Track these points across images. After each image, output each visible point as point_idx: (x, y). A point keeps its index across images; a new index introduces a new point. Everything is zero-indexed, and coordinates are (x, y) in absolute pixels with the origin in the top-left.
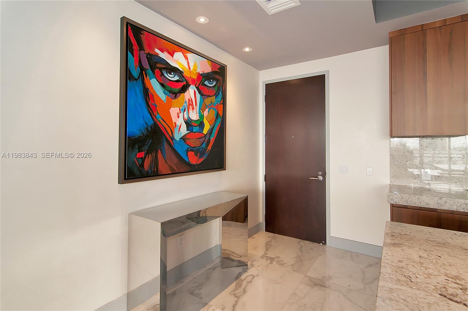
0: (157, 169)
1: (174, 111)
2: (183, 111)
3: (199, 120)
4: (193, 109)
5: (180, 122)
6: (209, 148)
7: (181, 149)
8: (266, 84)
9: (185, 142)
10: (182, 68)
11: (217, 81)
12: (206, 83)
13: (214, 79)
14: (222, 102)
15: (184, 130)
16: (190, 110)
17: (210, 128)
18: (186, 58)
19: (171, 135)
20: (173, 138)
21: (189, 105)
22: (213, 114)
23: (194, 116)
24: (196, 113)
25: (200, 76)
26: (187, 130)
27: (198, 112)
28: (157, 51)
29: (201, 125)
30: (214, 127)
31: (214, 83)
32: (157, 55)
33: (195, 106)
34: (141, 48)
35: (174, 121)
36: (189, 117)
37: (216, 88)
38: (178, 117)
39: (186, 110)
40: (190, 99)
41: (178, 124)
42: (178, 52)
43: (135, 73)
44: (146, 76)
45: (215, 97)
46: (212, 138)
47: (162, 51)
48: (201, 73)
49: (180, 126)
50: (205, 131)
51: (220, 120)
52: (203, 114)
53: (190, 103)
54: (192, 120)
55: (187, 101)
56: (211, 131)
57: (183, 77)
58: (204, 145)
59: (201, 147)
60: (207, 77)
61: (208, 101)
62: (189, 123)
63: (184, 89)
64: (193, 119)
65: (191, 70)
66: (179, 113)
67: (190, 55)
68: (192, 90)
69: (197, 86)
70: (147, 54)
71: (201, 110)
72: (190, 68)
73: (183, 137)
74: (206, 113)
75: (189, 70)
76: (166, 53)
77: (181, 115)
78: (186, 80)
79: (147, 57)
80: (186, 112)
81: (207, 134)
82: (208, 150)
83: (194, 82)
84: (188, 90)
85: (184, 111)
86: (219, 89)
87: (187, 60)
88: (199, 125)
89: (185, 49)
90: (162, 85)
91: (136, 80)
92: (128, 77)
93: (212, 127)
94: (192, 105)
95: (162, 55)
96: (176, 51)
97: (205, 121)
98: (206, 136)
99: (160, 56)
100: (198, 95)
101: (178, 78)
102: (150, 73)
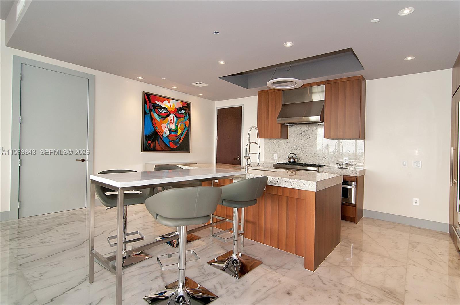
0: (156, 148)
1: (163, 125)
2: (167, 125)
3: (175, 129)
4: (172, 124)
5: (166, 130)
6: (181, 141)
7: (167, 141)
8: (218, 109)
9: (168, 138)
10: (167, 107)
11: (185, 110)
12: (179, 112)
13: (183, 110)
14: (188, 120)
15: (168, 133)
18: (169, 102)
19: (162, 135)
20: (163, 136)
21: (170, 122)
22: (183, 125)
23: (173, 127)
25: (176, 109)
26: (169, 133)
27: (175, 125)
28: (156, 102)
29: (177, 131)
31: (184, 112)
32: (156, 104)
33: (174, 122)
34: (150, 102)
35: (163, 129)
36: (170, 128)
37: (185, 114)
38: (165, 128)
41: (165, 130)
42: (166, 100)
43: (148, 112)
44: (152, 112)
45: (184, 118)
46: (182, 137)
47: (158, 101)
48: (176, 108)
49: (166, 131)
50: (178, 134)
51: (187, 128)
52: (177, 126)
53: (171, 122)
54: (172, 129)
55: (170, 121)
56: (181, 134)
57: (168, 111)
58: (178, 140)
59: (176, 141)
60: (180, 109)
61: (180, 120)
62: (170, 130)
63: (168, 116)
67: (171, 101)
68: (172, 116)
69: (174, 114)
70: (152, 104)
72: (171, 107)
73: (167, 136)
74: (179, 126)
76: (160, 102)
77: (166, 127)
78: (169, 112)
79: (152, 105)
80: (169, 125)
83: (173, 112)
86: (186, 114)
88: (175, 131)
89: (168, 99)
90: (158, 115)
91: (148, 114)
92: (145, 113)
93: (182, 132)
94: (172, 122)
95: (158, 103)
96: (164, 100)
97: (179, 129)
98: (179, 136)
99: (157, 103)
100: (175, 118)
101: (165, 112)
102: (153, 110)
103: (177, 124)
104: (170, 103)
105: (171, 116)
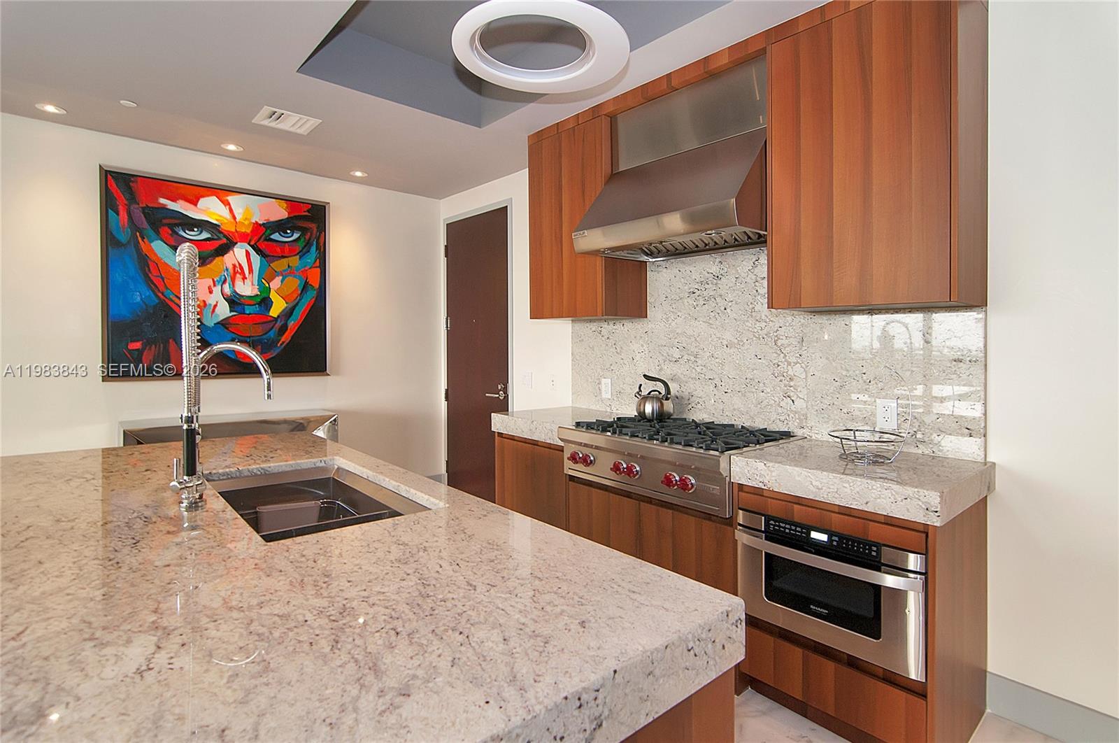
2: (220, 283)
3: (257, 295)
4: (244, 278)
5: (215, 299)
6: (286, 338)
8: (447, 224)
9: (227, 329)
10: (217, 220)
11: (303, 230)
12: (276, 236)
13: (293, 229)
14: (317, 264)
15: (224, 312)
16: (236, 279)
17: (286, 307)
18: (227, 203)
21: (235, 273)
22: (295, 283)
23: (247, 289)
24: (250, 283)
25: (257, 226)
26: (231, 311)
27: (256, 282)
28: (162, 201)
29: (266, 302)
30: (297, 304)
31: (296, 236)
32: (164, 208)
33: (249, 273)
34: (133, 201)
35: (201, 298)
36: (235, 292)
37: (301, 244)
38: (211, 292)
39: (228, 281)
40: (237, 265)
41: (211, 302)
42: (208, 196)
43: (123, 237)
44: (143, 238)
45: (298, 257)
46: (291, 323)
47: (174, 200)
48: (261, 222)
49: (215, 306)
50: (274, 312)
51: (313, 293)
52: (267, 285)
53: (237, 271)
54: (243, 296)
55: (230, 267)
56: (288, 313)
57: (221, 232)
58: (272, 334)
59: (264, 337)
60: (280, 226)
61: (280, 265)
62: (234, 301)
63: (223, 250)
64: (243, 294)
65: (238, 220)
66: (212, 285)
67: (232, 199)
68: (239, 253)
69: (252, 243)
70: (144, 208)
71: (263, 280)
72: (234, 218)
73: (222, 321)
74: (276, 283)
75: (232, 220)
76: (181, 202)
77: (217, 290)
78: (225, 236)
79: (144, 212)
80: (227, 284)
81: (278, 316)
82: (283, 342)
83: (244, 238)
84: (231, 252)
85: (225, 281)
86: (308, 244)
87: (227, 207)
88: (260, 304)
89: (221, 192)
91: (123, 245)
92: (109, 241)
93: (291, 305)
94: (243, 272)
95: (172, 206)
96: (203, 196)
97: (273, 296)
98: (276, 319)
99: (168, 207)
100: (256, 259)
101: (209, 236)
102: (151, 233)
103: (267, 276)
104: (229, 204)
105: (235, 249)
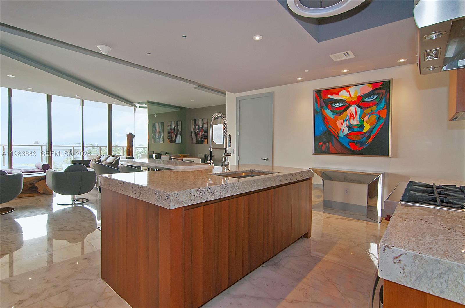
0: (329, 150)
1: (339, 123)
2: (345, 121)
3: (359, 124)
4: (354, 118)
5: (344, 127)
6: (370, 141)
7: (345, 142)
9: (347, 138)
10: (345, 98)
11: (379, 94)
12: (367, 99)
13: (374, 95)
14: (385, 107)
15: (346, 131)
16: (351, 119)
17: (370, 128)
18: (348, 91)
19: (337, 134)
20: (338, 136)
21: (351, 117)
22: (375, 117)
23: (354, 122)
24: (356, 120)
26: (349, 131)
27: (358, 119)
28: (329, 96)
29: (362, 126)
30: (375, 126)
31: (375, 97)
32: (329, 98)
33: (356, 116)
34: (321, 98)
35: (339, 127)
36: (350, 124)
37: (378, 100)
38: (342, 125)
39: (348, 120)
40: (351, 113)
41: (342, 128)
42: (342, 90)
43: (318, 110)
44: (323, 109)
45: (376, 106)
46: (372, 134)
47: (331, 95)
48: (361, 95)
49: (344, 129)
50: (365, 130)
51: (382, 121)
52: (363, 120)
53: (352, 116)
54: (353, 125)
55: (349, 115)
56: (371, 131)
57: (346, 103)
58: (364, 139)
59: (361, 140)
60: (368, 95)
61: (368, 111)
62: (350, 127)
63: (347, 108)
64: (353, 124)
66: (343, 122)
67: (350, 89)
68: (352, 109)
69: (357, 104)
70: (324, 100)
71: (361, 118)
72: (351, 96)
73: (346, 135)
74: (366, 118)
75: (350, 97)
76: (334, 95)
77: (344, 124)
79: (324, 101)
80: (348, 121)
81: (367, 132)
82: (369, 142)
83: (354, 103)
84: (350, 109)
85: (347, 120)
86: (381, 100)
87: (349, 93)
88: (359, 127)
89: (347, 88)
90: (332, 111)
91: (318, 113)
92: (316, 112)
93: (372, 127)
94: (353, 116)
95: (331, 97)
96: (340, 91)
97: (365, 124)
98: (366, 133)
99: (331, 98)
100: (358, 110)
101: (342, 105)
102: (325, 107)
103: (362, 116)
104: (349, 91)
105: (351, 108)
